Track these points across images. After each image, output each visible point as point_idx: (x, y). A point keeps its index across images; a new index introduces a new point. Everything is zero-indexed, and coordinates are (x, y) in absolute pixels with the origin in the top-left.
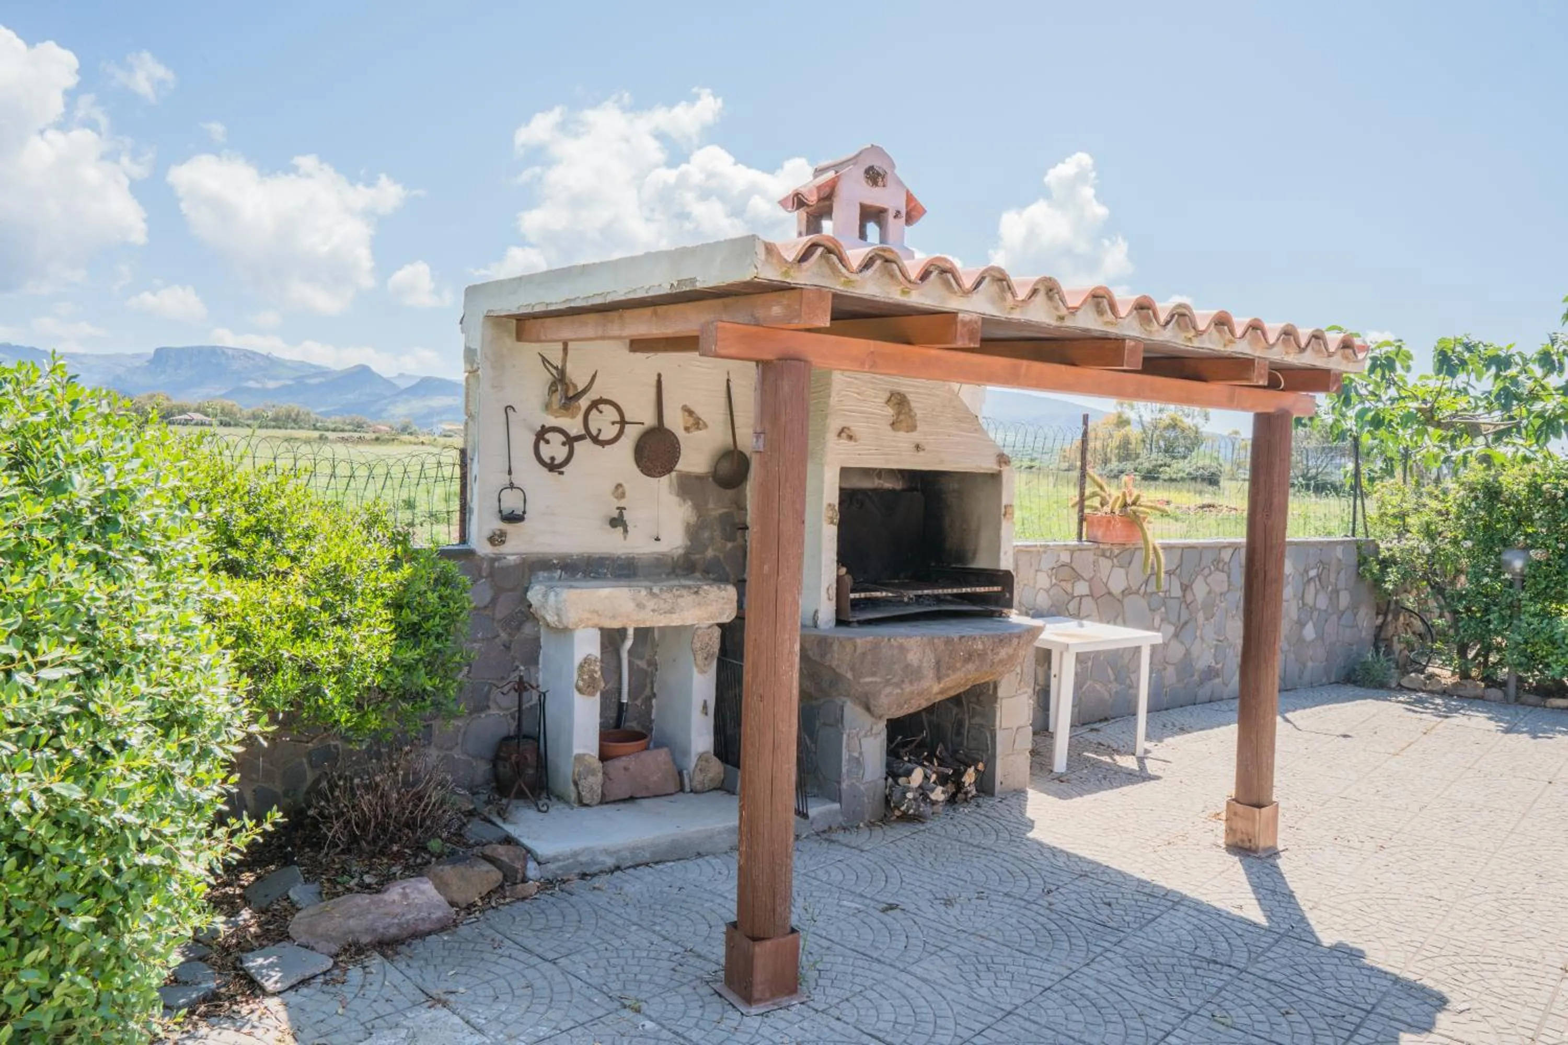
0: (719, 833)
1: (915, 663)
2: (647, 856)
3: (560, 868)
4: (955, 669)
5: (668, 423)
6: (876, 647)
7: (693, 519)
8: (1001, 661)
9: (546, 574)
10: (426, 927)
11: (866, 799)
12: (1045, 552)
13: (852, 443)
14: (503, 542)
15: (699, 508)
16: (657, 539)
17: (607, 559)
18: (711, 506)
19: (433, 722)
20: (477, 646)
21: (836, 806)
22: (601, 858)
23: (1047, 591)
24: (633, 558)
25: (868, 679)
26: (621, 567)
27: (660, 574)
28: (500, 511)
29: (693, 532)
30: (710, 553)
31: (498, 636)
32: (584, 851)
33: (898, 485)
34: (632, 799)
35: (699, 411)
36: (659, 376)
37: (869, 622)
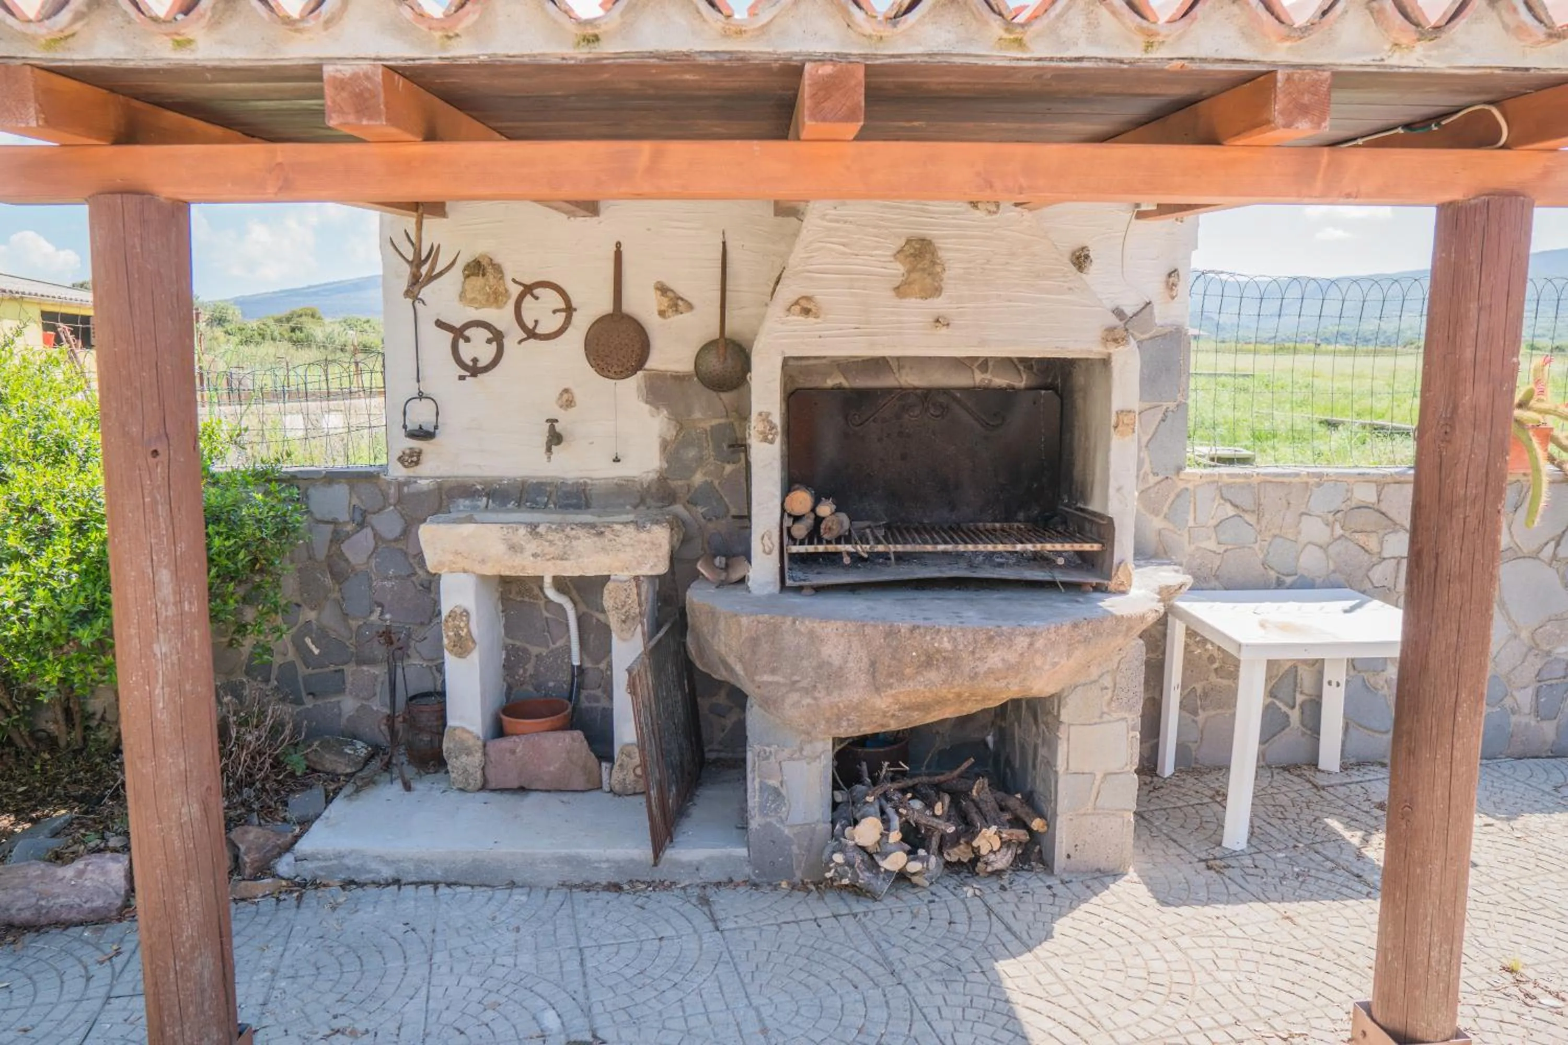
0: (545, 861)
1: (837, 661)
2: (438, 874)
3: (322, 869)
4: (902, 678)
5: (631, 306)
6: (774, 632)
7: (671, 434)
8: (990, 671)
9: (467, 502)
10: (74, 916)
11: (795, 849)
12: (1319, 485)
13: (811, 320)
14: (417, 463)
15: (680, 421)
16: (617, 460)
17: (550, 484)
18: (697, 415)
19: (345, 667)
20: (388, 584)
21: (742, 852)
22: (374, 866)
23: (1323, 548)
24: (585, 484)
25: (767, 678)
26: (567, 495)
27: (623, 506)
28: (405, 427)
29: (671, 450)
30: (698, 478)
31: (415, 574)
32: (351, 853)
33: (1021, 382)
34: (522, 790)
35: (681, 288)
36: (618, 245)
37: (819, 590)
